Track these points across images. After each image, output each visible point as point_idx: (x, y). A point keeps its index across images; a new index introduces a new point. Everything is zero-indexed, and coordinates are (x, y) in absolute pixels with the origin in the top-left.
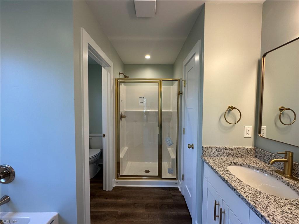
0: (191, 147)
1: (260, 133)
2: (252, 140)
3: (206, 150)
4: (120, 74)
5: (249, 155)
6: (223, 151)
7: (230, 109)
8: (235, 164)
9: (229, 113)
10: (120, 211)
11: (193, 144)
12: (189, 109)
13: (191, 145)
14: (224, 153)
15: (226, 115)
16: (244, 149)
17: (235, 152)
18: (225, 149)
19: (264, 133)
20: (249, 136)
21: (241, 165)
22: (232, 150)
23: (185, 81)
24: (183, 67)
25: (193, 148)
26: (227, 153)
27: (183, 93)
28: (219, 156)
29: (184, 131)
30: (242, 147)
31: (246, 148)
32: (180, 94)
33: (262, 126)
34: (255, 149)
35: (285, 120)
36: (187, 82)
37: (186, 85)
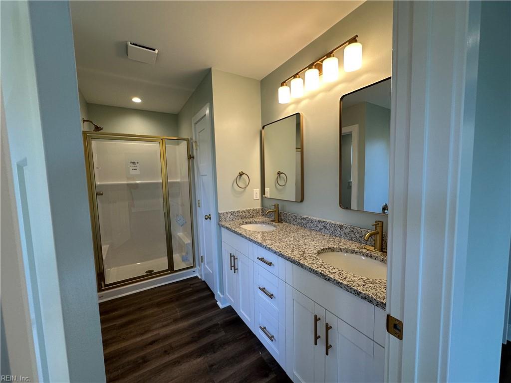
0: (208, 218)
1: (264, 195)
2: (260, 201)
3: (222, 216)
4: (84, 121)
5: (258, 214)
6: (237, 214)
7: (241, 174)
8: (246, 223)
9: (240, 178)
10: (119, 322)
11: (210, 215)
12: (203, 177)
13: (208, 215)
14: (238, 216)
15: (238, 180)
16: (254, 210)
17: (247, 213)
18: (239, 212)
19: (268, 194)
20: (257, 198)
21: (251, 223)
22: (245, 212)
23: (196, 142)
24: (193, 125)
25: (210, 218)
26: (240, 216)
27: (195, 157)
28: (234, 219)
29: (199, 203)
30: (252, 208)
31: (255, 208)
32: (191, 157)
33: (266, 189)
34: (262, 209)
35: (282, 182)
36: (198, 144)
37: (198, 148)
